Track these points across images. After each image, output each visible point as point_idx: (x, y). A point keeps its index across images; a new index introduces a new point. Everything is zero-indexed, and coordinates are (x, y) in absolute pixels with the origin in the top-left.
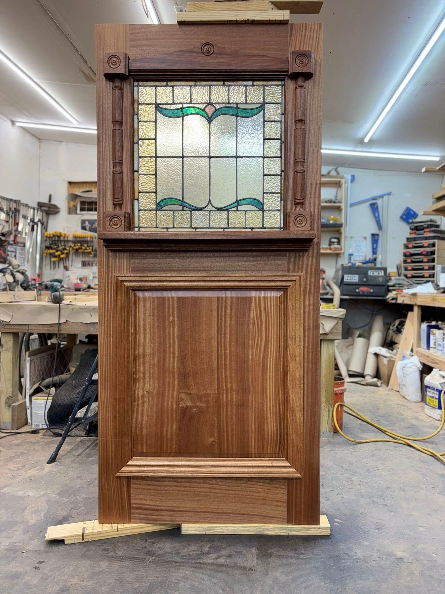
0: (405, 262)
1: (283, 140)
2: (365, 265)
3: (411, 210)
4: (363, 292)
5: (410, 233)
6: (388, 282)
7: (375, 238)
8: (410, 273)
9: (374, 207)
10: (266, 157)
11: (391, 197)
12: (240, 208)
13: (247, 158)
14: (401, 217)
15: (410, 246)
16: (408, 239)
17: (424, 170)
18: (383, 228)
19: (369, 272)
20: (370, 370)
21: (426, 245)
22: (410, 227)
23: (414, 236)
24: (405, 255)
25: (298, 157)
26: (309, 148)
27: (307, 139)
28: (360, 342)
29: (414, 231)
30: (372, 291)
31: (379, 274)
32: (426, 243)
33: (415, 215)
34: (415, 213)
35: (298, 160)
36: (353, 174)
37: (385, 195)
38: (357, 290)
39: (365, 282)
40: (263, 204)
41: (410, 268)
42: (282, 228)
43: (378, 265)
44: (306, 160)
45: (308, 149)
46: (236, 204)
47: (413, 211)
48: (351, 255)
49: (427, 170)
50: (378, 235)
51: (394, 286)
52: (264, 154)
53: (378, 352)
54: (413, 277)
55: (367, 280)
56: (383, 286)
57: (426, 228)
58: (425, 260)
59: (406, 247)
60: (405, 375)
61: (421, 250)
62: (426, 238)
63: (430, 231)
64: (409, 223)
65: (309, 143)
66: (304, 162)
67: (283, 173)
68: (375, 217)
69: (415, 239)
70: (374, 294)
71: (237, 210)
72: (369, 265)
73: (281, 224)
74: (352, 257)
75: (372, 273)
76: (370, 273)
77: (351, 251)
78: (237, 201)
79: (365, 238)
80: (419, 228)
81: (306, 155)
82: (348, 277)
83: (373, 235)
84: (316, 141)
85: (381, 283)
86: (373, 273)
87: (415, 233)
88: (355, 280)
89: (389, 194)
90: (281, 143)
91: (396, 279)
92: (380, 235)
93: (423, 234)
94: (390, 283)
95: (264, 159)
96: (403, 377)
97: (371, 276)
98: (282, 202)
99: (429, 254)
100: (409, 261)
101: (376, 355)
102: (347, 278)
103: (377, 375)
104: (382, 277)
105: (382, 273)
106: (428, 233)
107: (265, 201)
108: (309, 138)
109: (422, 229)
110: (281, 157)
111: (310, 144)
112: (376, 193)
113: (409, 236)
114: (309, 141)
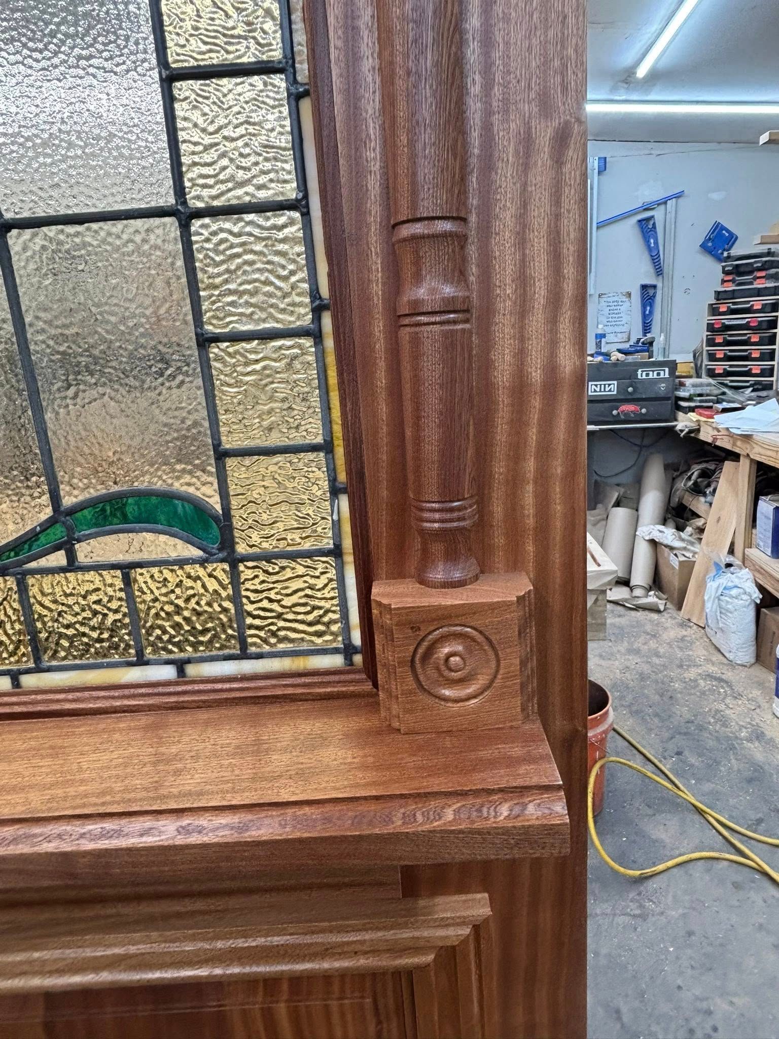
0: (711, 342)
1: (303, 69)
2: (630, 358)
3: (723, 228)
4: (625, 415)
5: (723, 281)
6: (677, 389)
7: (648, 293)
8: (719, 367)
9: (647, 228)
10: (199, 214)
11: (680, 200)
12: (85, 552)
13: (71, 229)
14: (703, 246)
15: (723, 308)
16: (719, 295)
17: (764, 138)
18: (665, 270)
19: (639, 372)
20: (641, 575)
21: (757, 306)
22: (724, 267)
23: (731, 287)
24: (710, 327)
25: (414, 205)
26: (496, 119)
27: (473, 53)
28: (620, 515)
29: (730, 278)
30: (644, 411)
31: (658, 374)
32: (757, 303)
33: (732, 239)
34: (731, 235)
35: (418, 228)
36: (602, 156)
37: (670, 198)
38: (615, 412)
39: (630, 394)
40: (225, 522)
41: (720, 355)
42: (355, 650)
43: (658, 357)
44: (473, 219)
45: (487, 127)
46: (58, 532)
47: (728, 231)
48: (600, 337)
49: (773, 138)
50: (655, 287)
51: (689, 399)
52: (180, 191)
53: (657, 537)
54: (728, 374)
55: (635, 391)
56: (668, 399)
57: (759, 269)
58: (755, 339)
59: (714, 310)
60: (723, 611)
61: (747, 317)
62: (759, 292)
63: (768, 277)
64: (719, 259)
65: (488, 87)
66: (461, 240)
67: (327, 321)
68: (649, 249)
69: (733, 294)
70: (647, 418)
71: (73, 565)
72: (637, 357)
73: (347, 629)
74: (603, 340)
75: (644, 373)
76: (641, 374)
77: (600, 329)
78: (60, 513)
79: (629, 295)
80: (742, 269)
81: (473, 180)
82: (596, 385)
83: (644, 287)
84: (546, 63)
85: (663, 395)
86: (647, 375)
87: (733, 281)
88: (610, 391)
89: (678, 196)
90: (295, 98)
91: (694, 386)
92: (660, 285)
93: (751, 283)
94: (682, 394)
95: (185, 227)
96: (718, 614)
97: (643, 381)
98: (344, 502)
99: (765, 326)
100: (719, 340)
101: (654, 543)
102: (594, 387)
103: (657, 582)
104: (664, 380)
105: (665, 373)
106: (763, 280)
107: (234, 502)
108: (487, 42)
109: (750, 273)
110: (300, 205)
111: (497, 91)
112: (651, 193)
113: (721, 289)
114: (487, 69)
